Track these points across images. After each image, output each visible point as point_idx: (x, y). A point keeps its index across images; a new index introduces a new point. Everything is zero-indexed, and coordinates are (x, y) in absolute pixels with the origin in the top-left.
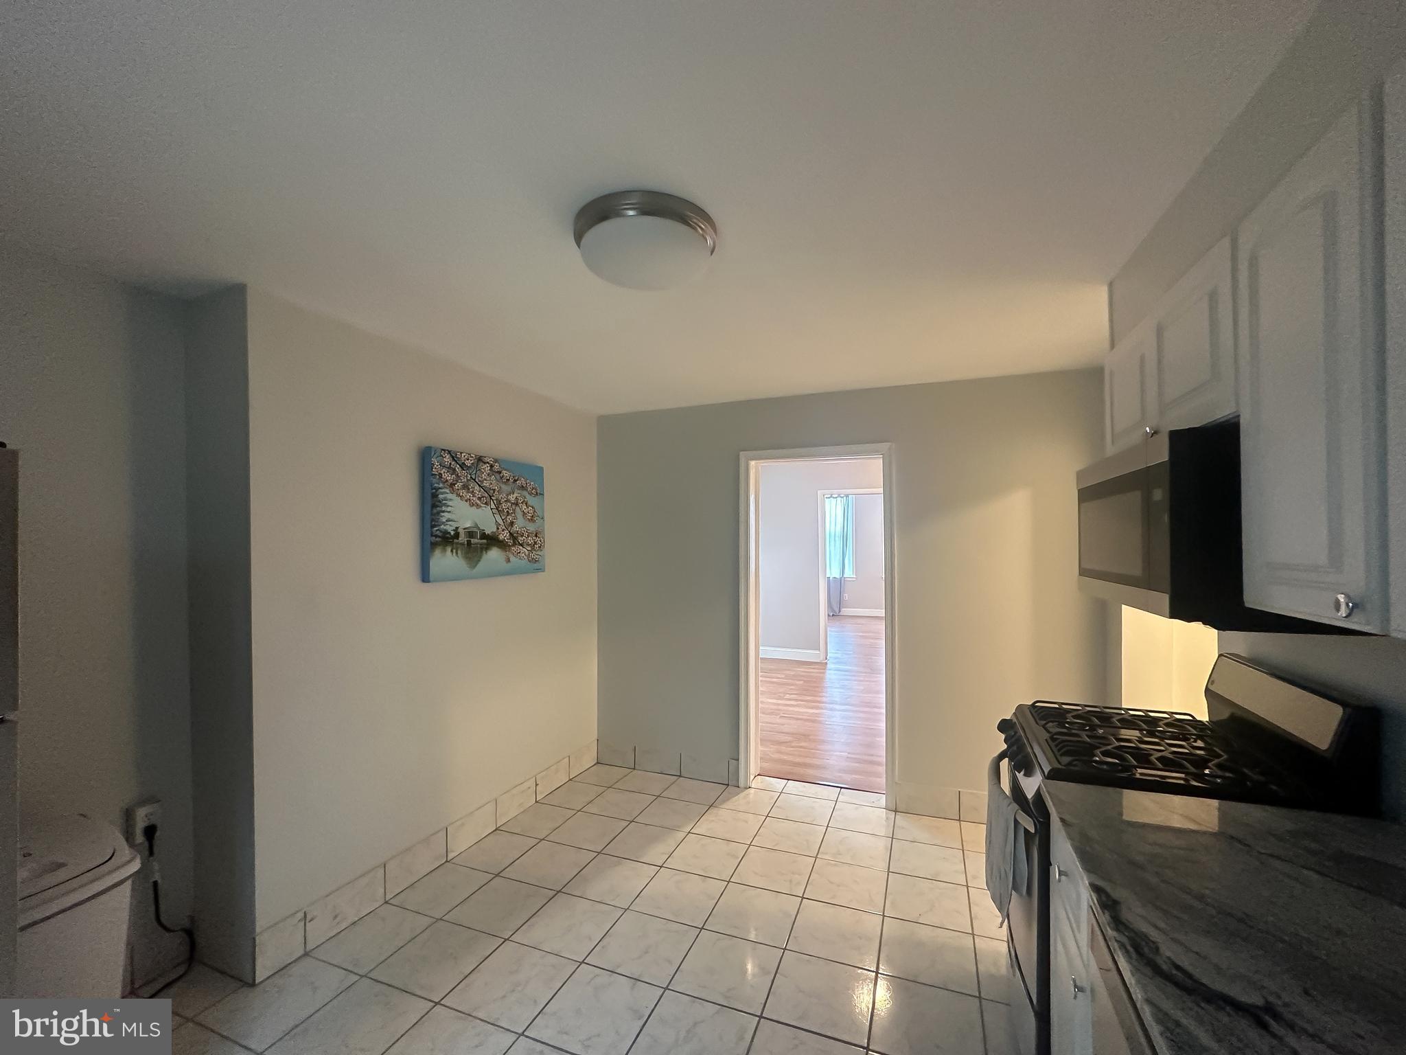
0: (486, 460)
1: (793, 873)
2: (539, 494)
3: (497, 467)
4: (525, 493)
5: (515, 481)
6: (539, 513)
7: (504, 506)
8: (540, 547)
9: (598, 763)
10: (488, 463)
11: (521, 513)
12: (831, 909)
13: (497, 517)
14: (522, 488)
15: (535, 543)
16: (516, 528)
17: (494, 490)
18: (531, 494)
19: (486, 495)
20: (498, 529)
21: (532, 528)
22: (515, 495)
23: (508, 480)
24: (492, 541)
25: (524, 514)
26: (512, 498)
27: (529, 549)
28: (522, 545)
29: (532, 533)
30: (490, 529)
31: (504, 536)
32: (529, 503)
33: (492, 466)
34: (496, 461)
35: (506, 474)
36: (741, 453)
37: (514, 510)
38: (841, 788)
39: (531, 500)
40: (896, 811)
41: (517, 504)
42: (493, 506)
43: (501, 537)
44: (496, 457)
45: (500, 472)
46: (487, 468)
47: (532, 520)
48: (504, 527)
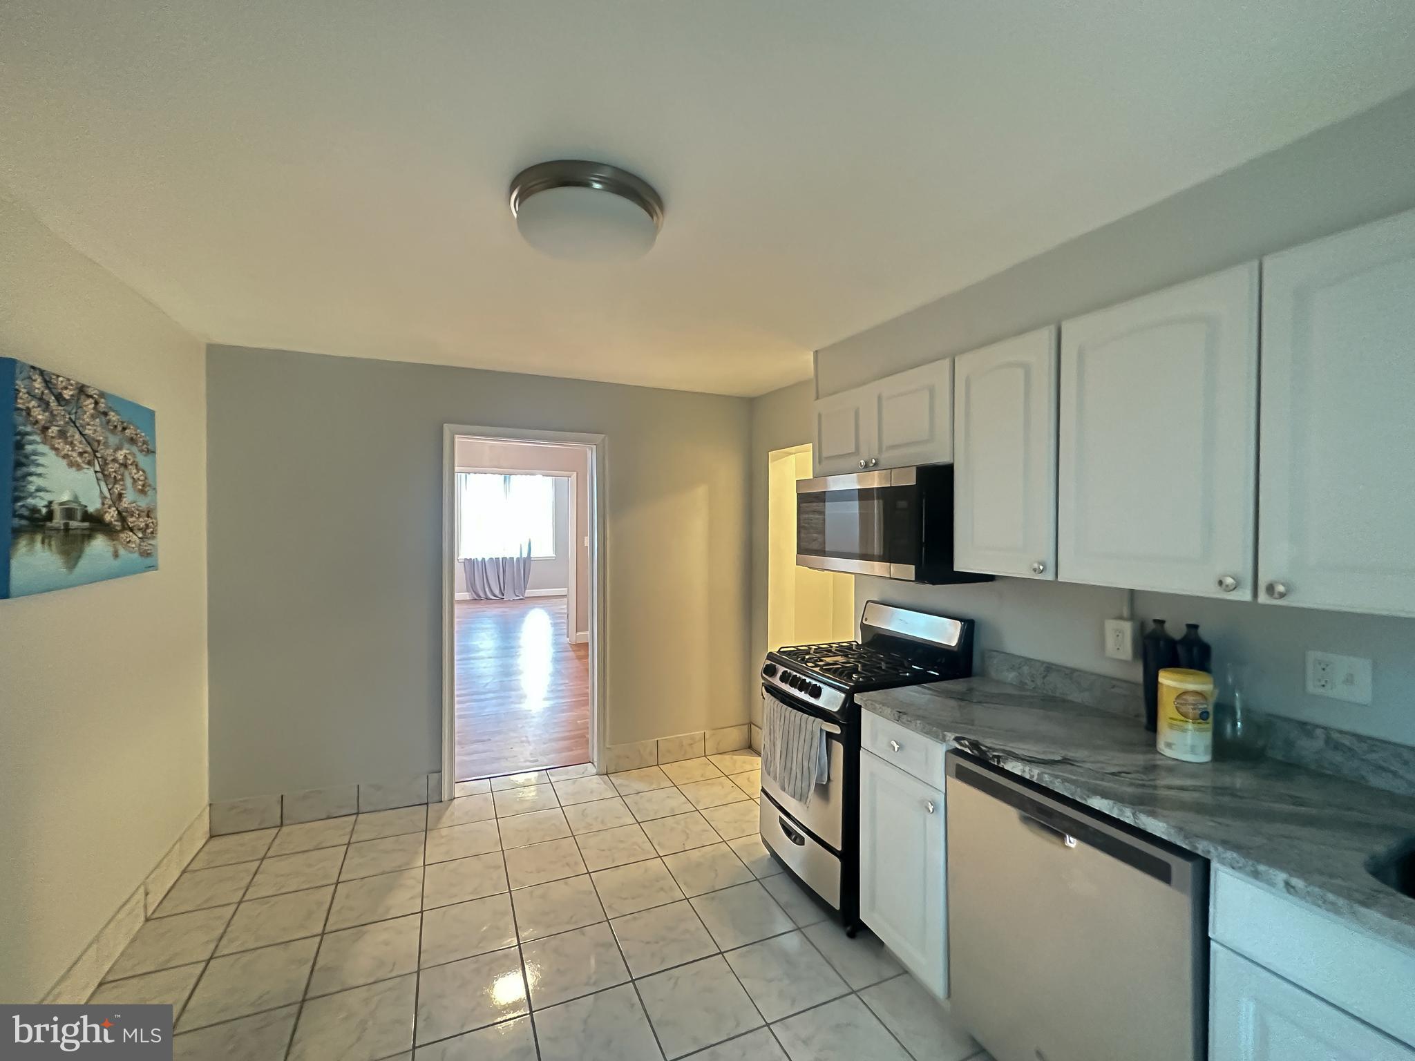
0: (90, 391)
1: (564, 857)
2: (151, 452)
3: (105, 406)
4: (135, 449)
5: (124, 429)
6: (150, 481)
7: (112, 468)
8: (152, 533)
9: (212, 837)
10: (91, 397)
11: (131, 481)
12: (621, 871)
13: (103, 484)
14: (132, 441)
15: (147, 526)
16: (125, 503)
17: (99, 442)
18: (142, 451)
19: (89, 449)
20: (103, 504)
21: (143, 503)
22: (124, 451)
23: (116, 427)
24: (96, 523)
25: (135, 481)
26: (120, 456)
27: (140, 535)
28: (131, 530)
29: (143, 512)
30: (93, 506)
31: (111, 516)
32: (141, 465)
33: (96, 403)
34: (102, 395)
35: (113, 416)
36: (445, 425)
37: (122, 475)
38: (546, 770)
39: (142, 460)
40: (607, 774)
41: (125, 465)
42: (98, 468)
43: (107, 518)
44: (102, 389)
45: (105, 414)
46: (89, 403)
47: (143, 492)
48: (110, 503)
